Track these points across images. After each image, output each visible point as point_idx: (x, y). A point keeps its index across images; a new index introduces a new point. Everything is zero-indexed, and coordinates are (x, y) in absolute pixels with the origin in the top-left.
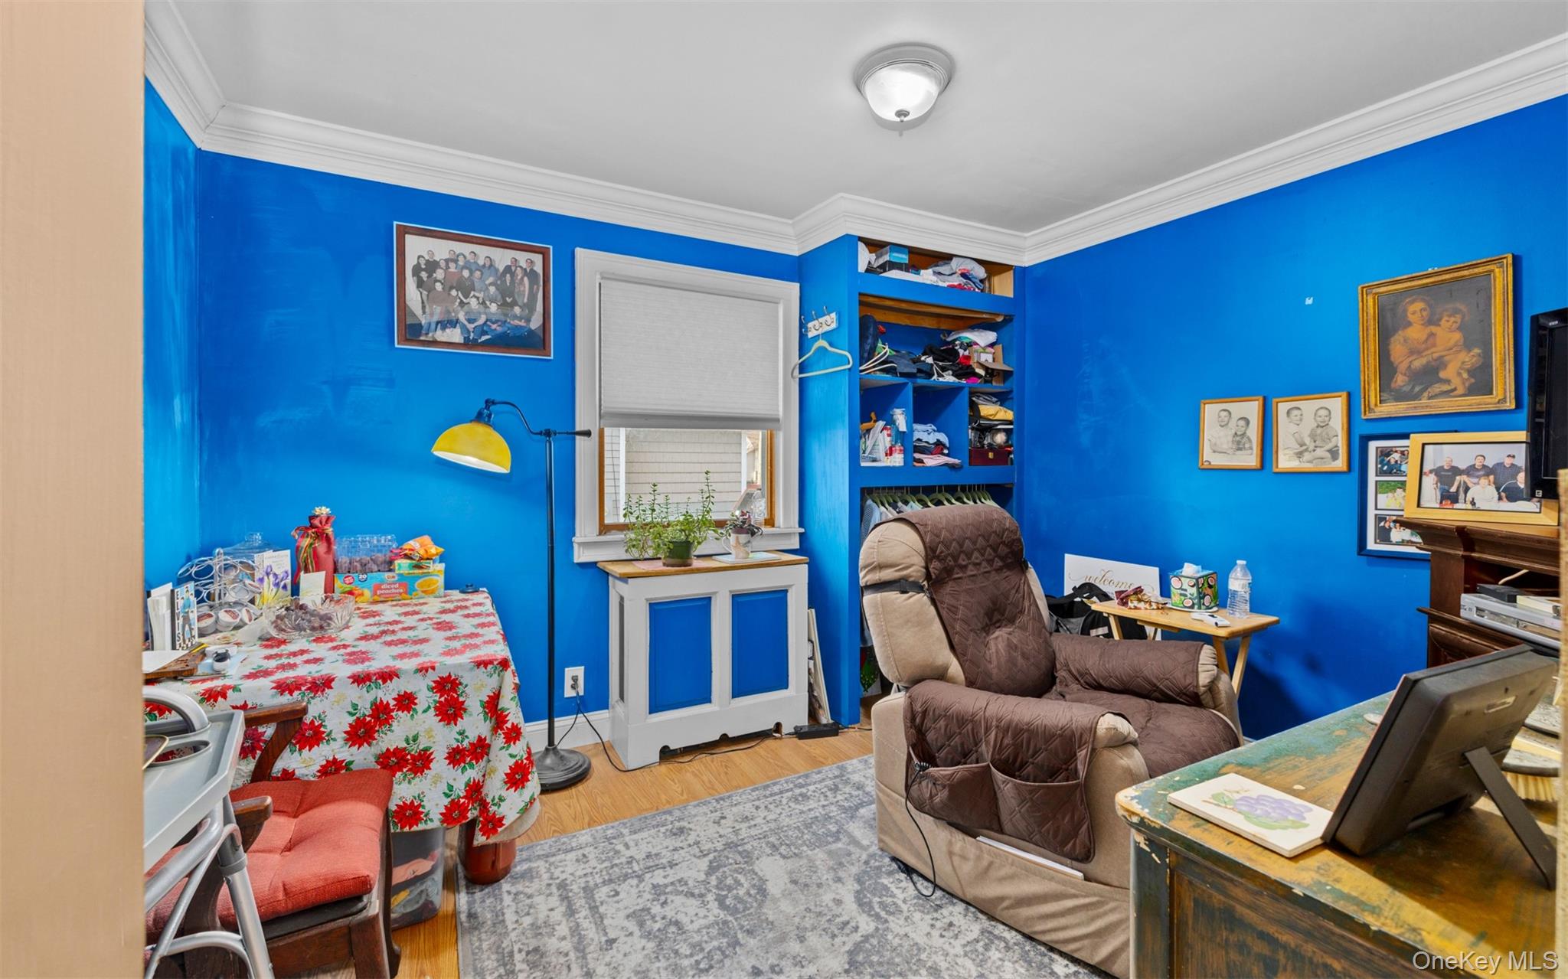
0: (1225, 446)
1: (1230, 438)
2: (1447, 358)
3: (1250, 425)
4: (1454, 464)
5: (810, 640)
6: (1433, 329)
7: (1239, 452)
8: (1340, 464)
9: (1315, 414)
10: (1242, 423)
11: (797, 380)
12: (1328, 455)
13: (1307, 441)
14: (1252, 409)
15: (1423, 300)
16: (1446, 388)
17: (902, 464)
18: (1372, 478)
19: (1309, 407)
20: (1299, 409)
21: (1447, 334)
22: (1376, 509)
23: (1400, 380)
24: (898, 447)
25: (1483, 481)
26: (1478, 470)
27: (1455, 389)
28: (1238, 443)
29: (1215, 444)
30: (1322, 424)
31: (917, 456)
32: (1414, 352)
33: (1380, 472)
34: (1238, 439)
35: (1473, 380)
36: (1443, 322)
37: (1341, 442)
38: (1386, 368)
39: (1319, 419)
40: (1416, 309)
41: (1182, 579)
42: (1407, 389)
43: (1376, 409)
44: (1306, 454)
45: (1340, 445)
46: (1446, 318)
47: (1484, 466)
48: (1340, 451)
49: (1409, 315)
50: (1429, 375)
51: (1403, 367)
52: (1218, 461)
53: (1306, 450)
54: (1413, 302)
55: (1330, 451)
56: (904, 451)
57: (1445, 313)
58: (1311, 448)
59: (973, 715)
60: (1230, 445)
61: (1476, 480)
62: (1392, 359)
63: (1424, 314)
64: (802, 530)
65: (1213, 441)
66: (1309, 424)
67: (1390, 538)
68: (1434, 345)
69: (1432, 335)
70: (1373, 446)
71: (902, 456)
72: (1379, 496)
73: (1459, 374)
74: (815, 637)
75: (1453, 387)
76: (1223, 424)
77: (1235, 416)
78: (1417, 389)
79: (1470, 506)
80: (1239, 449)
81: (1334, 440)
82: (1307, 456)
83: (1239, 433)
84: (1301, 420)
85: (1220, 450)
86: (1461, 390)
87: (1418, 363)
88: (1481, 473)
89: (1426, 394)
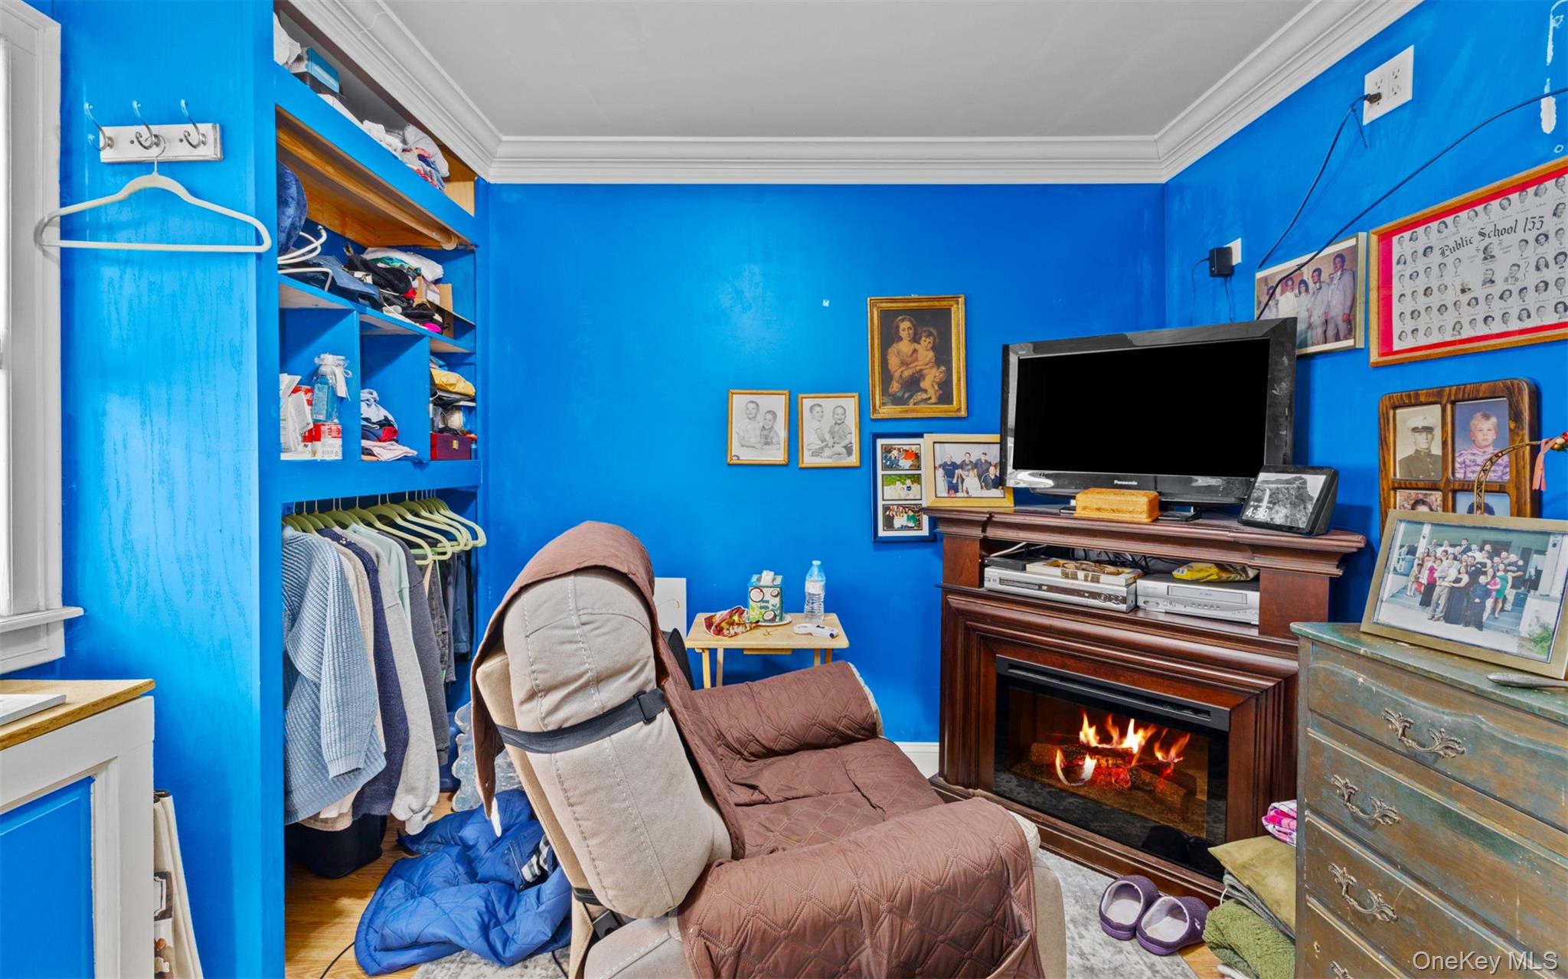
0: (753, 440)
1: (758, 432)
2: (925, 372)
3: (777, 419)
4: (953, 460)
5: (161, 874)
6: (917, 346)
7: (767, 447)
8: (854, 460)
9: (834, 412)
10: (769, 416)
11: (57, 254)
12: (844, 451)
13: (827, 437)
14: (778, 403)
15: (910, 320)
16: (925, 396)
17: (340, 457)
18: (880, 472)
19: (829, 404)
20: (820, 406)
21: (925, 353)
22: (883, 500)
23: (895, 387)
24: (334, 424)
25: (971, 474)
26: (968, 465)
27: (930, 398)
28: (766, 437)
29: (744, 438)
30: (839, 422)
31: (365, 443)
32: (904, 364)
33: (885, 468)
34: (766, 433)
35: (941, 392)
36: (922, 341)
37: (854, 439)
38: (886, 377)
39: (836, 416)
40: (905, 326)
41: (764, 590)
42: (900, 394)
43: (881, 411)
44: (826, 450)
45: (853, 442)
46: (924, 338)
47: (971, 462)
48: (854, 448)
49: (901, 331)
50: (913, 384)
51: (897, 375)
52: (747, 456)
53: (827, 446)
54: (903, 320)
55: (845, 447)
56: (343, 433)
57: (924, 334)
58: (830, 445)
59: (844, 908)
60: (758, 439)
61: (966, 473)
62: (890, 367)
63: (911, 332)
64: (76, 612)
65: (741, 433)
66: (828, 421)
67: (893, 524)
68: (917, 360)
69: (915, 351)
70: (880, 442)
71: (339, 442)
72: (885, 488)
73: (933, 386)
74: (174, 863)
75: (929, 396)
76: (751, 416)
77: (763, 410)
78: (906, 395)
79: (966, 495)
80: (767, 444)
81: (849, 436)
82: (827, 452)
83: (767, 427)
84: (822, 417)
85: (748, 444)
86: (933, 400)
87: (907, 374)
88: (970, 467)
89: (912, 401)
